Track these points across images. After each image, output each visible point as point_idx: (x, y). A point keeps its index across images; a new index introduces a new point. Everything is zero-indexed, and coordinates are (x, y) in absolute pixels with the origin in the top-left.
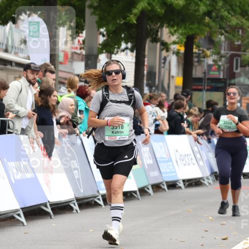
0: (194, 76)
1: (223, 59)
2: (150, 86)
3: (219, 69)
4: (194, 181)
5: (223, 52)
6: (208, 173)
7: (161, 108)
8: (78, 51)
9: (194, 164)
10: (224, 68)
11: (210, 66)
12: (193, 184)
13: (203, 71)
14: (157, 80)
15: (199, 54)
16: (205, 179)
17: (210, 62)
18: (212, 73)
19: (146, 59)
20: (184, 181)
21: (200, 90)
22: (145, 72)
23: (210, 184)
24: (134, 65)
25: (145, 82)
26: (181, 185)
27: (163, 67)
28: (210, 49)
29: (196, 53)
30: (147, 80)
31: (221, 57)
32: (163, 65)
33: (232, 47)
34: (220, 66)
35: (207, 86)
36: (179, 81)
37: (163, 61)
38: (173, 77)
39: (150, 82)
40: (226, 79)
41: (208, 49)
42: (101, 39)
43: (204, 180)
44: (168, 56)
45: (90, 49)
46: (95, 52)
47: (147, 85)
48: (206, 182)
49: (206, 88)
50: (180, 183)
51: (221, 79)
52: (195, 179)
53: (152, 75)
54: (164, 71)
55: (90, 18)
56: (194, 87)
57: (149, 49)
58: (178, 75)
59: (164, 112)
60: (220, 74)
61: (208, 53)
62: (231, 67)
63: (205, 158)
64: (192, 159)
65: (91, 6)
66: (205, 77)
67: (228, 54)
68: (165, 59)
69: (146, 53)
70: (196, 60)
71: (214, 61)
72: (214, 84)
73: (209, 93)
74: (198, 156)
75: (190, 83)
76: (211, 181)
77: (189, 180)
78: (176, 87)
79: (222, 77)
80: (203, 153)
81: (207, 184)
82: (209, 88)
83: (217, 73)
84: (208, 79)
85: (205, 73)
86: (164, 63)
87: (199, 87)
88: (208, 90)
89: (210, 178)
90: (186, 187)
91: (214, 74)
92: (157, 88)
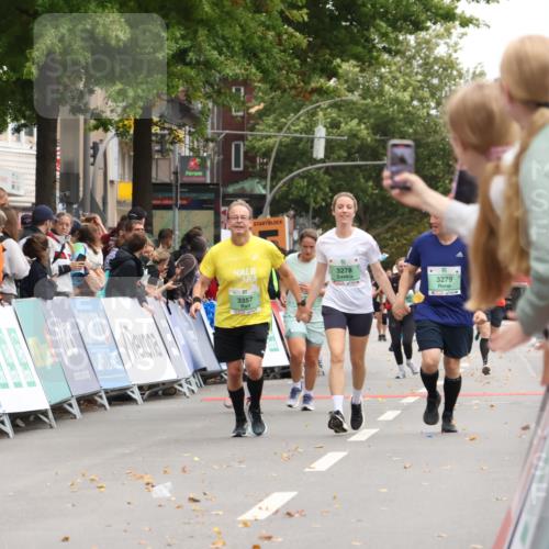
0: (154, 181)
1: (211, 145)
2: (68, 202)
3: (202, 166)
4: (161, 387)
5: (209, 132)
6: (189, 371)
7: (90, 246)
9: (160, 354)
10: (212, 163)
11: (185, 160)
12: (160, 392)
13: (173, 170)
14: (81, 189)
15: (163, 136)
16: (183, 382)
17: (186, 152)
18: (187, 173)
19: (58, 148)
20: (141, 388)
21: (168, 207)
22: (58, 177)
23: (193, 391)
24: (34, 160)
25: (58, 194)
26: (137, 395)
27: (93, 164)
28: (184, 125)
29: (156, 134)
30: (61, 190)
31: (207, 140)
32: (92, 160)
33: (227, 121)
34: (204, 160)
35: (181, 199)
36: (125, 190)
37: (92, 151)
38: (112, 182)
39: (67, 193)
40: (217, 184)
41: (180, 127)
43: (181, 385)
44: (101, 141)
47: (62, 201)
48: (185, 389)
49: (179, 202)
50: (133, 392)
51: (208, 185)
52: (163, 384)
53: (70, 179)
54: (95, 172)
56: (154, 202)
58: (122, 177)
59: (96, 253)
60: (204, 176)
61: (181, 133)
62: (226, 161)
63: (182, 342)
64: (156, 344)
66: (177, 182)
67: (219, 135)
68: (95, 147)
69: (58, 137)
70: (157, 148)
71: (191, 149)
72: (194, 195)
73: (184, 212)
74: (169, 337)
75: (147, 195)
76: (194, 388)
77: (151, 386)
78: (119, 203)
79: (208, 181)
80: (177, 330)
81: (188, 394)
82: (185, 202)
83: (200, 174)
84: (183, 185)
85: (176, 173)
86: (94, 156)
87: (166, 202)
88: (182, 207)
89: (193, 380)
90: (144, 400)
91: (194, 175)
92: (82, 205)
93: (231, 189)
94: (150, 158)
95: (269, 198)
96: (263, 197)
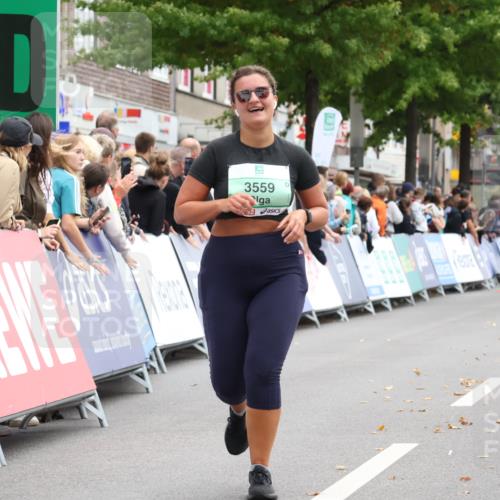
0: (471, 169)
2: (423, 180)
3: (498, 161)
4: (474, 284)
6: (490, 275)
8: (343, 144)
9: (474, 266)
11: (489, 157)
12: (473, 287)
13: (482, 163)
14: (430, 173)
16: (487, 282)
17: (490, 153)
18: (491, 165)
19: (418, 151)
20: (463, 285)
21: (479, 184)
22: (417, 166)
23: (492, 287)
24: (404, 158)
25: (417, 176)
26: (460, 289)
27: (437, 160)
28: (489, 138)
30: (420, 174)
32: (436, 157)
34: (499, 157)
35: (487, 179)
36: (454, 174)
37: (436, 153)
38: (447, 170)
39: (423, 176)
42: (368, 133)
43: (485, 283)
44: (442, 148)
45: (355, 142)
46: (361, 144)
47: (420, 179)
48: (488, 285)
49: (486, 181)
50: (458, 287)
52: (475, 282)
53: (424, 168)
54: (438, 164)
55: (355, 106)
57: (422, 140)
58: (453, 167)
61: (487, 142)
63: (486, 259)
64: (471, 260)
65: (355, 94)
66: (484, 169)
68: (438, 150)
69: (418, 144)
70: (474, 150)
71: (493, 151)
73: (488, 187)
74: (479, 257)
75: (466, 176)
76: (493, 284)
77: (468, 284)
78: (452, 181)
80: (483, 253)
81: (489, 288)
82: (489, 181)
84: (488, 171)
85: (484, 165)
86: (438, 155)
87: (478, 181)
88: (487, 184)
89: (492, 281)
90: (465, 291)
91: (494, 166)
92: (430, 183)
94: (469, 156)
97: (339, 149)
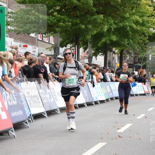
1: (132, 58)
2: (109, 67)
3: (131, 61)
5: (132, 55)
8: (86, 56)
10: (133, 61)
11: (128, 60)
14: (111, 64)
15: (125, 56)
17: (128, 59)
18: (129, 62)
19: (108, 58)
22: (108, 62)
24: (104, 60)
25: (107, 65)
28: (128, 54)
29: (123, 56)
30: (108, 65)
32: (113, 60)
33: (135, 54)
34: (131, 60)
36: (118, 65)
38: (116, 63)
42: (93, 52)
46: (91, 56)
47: (108, 66)
53: (109, 63)
54: (114, 62)
55: (89, 45)
57: (109, 54)
58: (118, 62)
59: (114, 74)
61: (128, 56)
62: (135, 60)
65: (89, 41)
67: (134, 56)
68: (114, 58)
69: (108, 56)
70: (124, 58)
71: (129, 58)
78: (117, 67)
79: (132, 63)
92: (111, 67)
93: (135, 65)
94: (122, 60)
95: (142, 66)
96: (141, 66)
97: (85, 57)
